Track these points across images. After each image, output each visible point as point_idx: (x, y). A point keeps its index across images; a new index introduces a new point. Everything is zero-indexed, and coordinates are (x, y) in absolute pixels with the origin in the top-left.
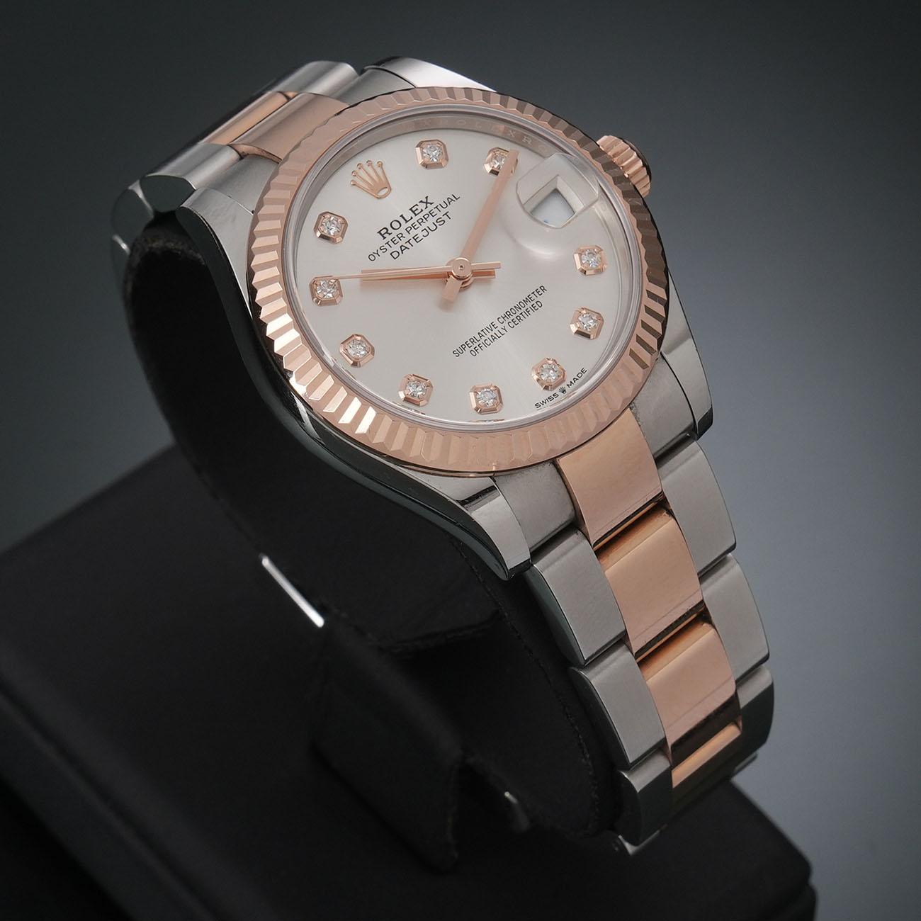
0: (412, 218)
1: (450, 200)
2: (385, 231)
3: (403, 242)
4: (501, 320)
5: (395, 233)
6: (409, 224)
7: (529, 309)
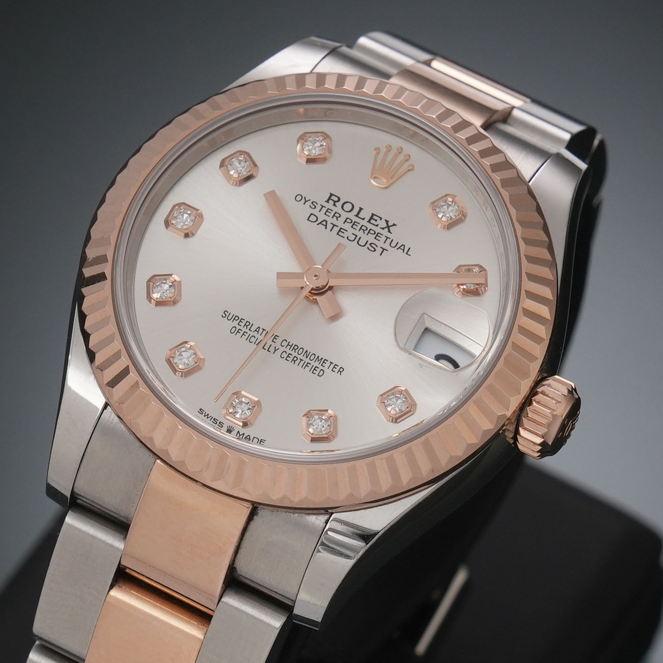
0: (363, 219)
1: (402, 248)
2: (336, 199)
3: (330, 220)
4: (285, 343)
5: (338, 209)
6: (355, 219)
7: (310, 366)
